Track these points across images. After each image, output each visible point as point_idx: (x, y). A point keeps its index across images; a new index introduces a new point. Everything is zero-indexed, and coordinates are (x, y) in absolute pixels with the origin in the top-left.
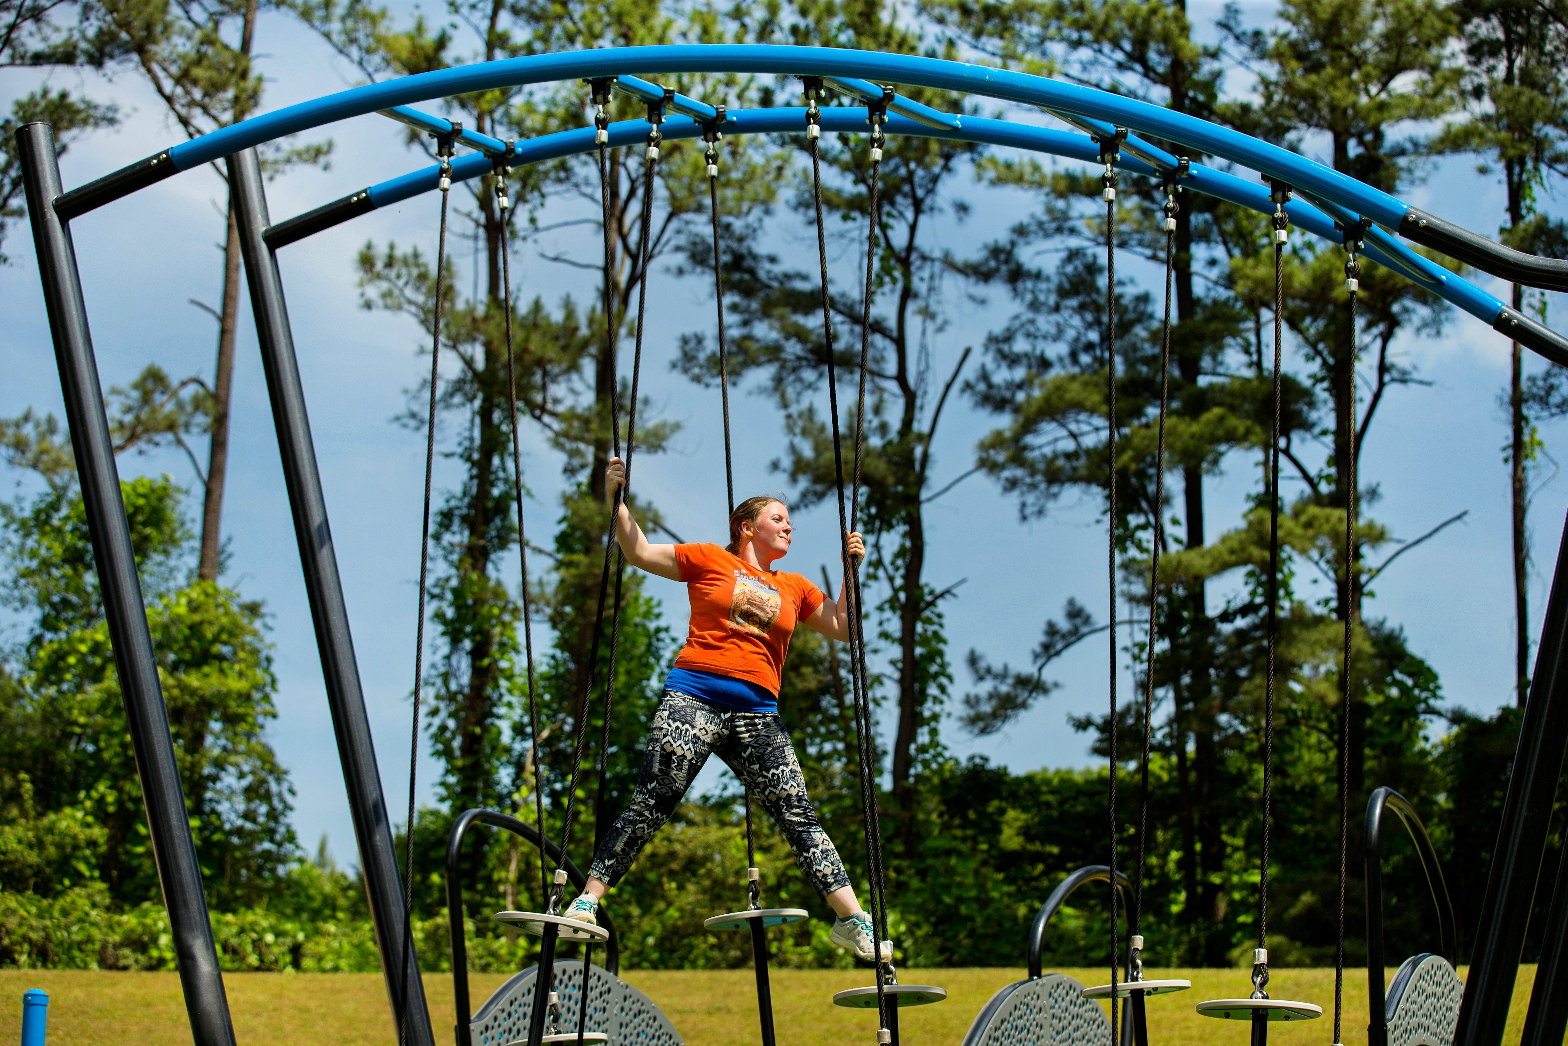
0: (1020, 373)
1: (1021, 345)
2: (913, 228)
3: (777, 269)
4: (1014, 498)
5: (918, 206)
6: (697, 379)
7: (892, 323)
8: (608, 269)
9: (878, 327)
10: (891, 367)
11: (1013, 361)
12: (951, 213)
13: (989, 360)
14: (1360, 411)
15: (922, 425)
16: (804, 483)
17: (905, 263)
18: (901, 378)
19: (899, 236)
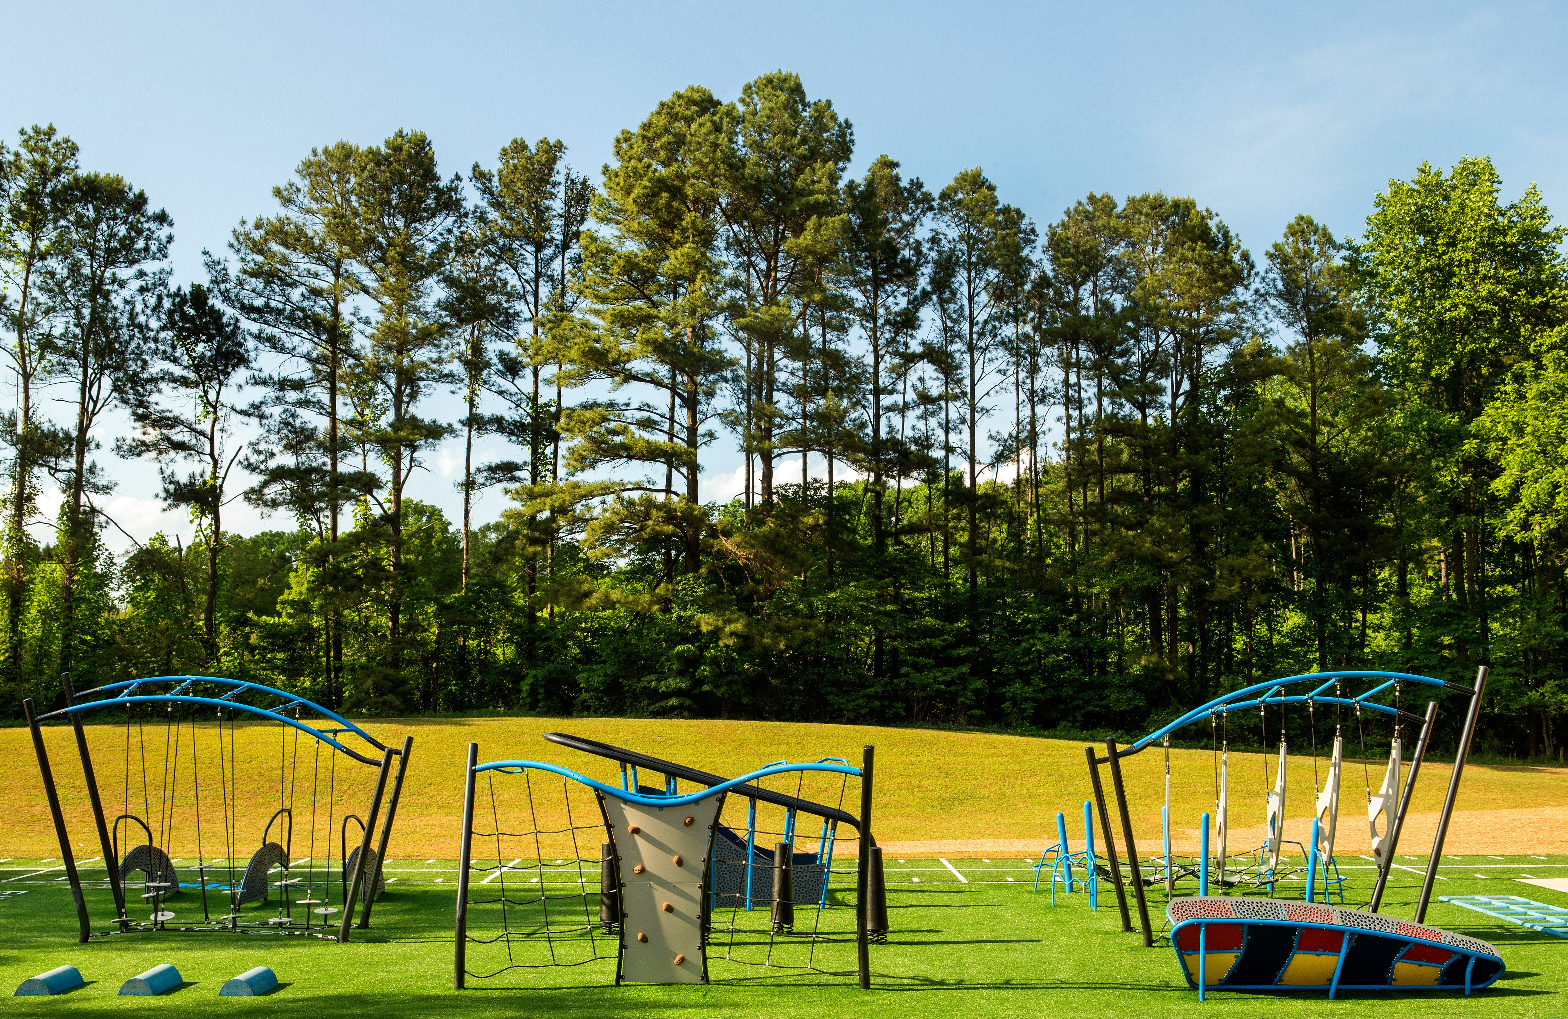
0: (262, 457)
1: (262, 446)
2: (218, 393)
3: (158, 408)
4: (258, 511)
5: (221, 384)
6: (123, 457)
7: (209, 432)
8: (83, 404)
9: (202, 433)
10: (208, 451)
11: (260, 453)
12: (235, 388)
13: (249, 452)
14: (403, 474)
15: (221, 473)
16: (169, 501)
17: (215, 408)
18: (212, 454)
19: (212, 396)
